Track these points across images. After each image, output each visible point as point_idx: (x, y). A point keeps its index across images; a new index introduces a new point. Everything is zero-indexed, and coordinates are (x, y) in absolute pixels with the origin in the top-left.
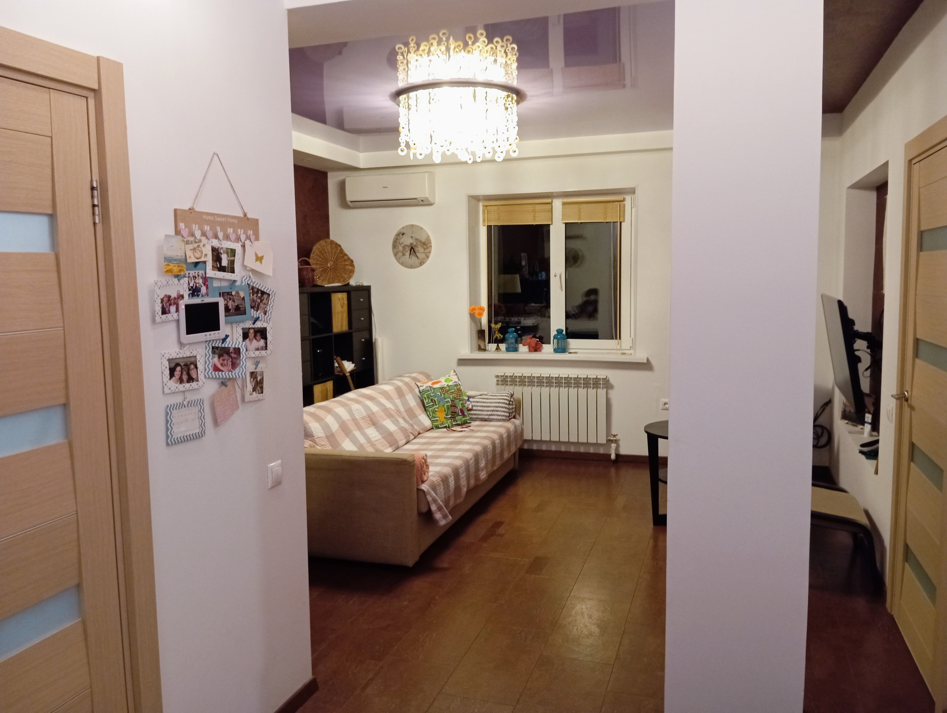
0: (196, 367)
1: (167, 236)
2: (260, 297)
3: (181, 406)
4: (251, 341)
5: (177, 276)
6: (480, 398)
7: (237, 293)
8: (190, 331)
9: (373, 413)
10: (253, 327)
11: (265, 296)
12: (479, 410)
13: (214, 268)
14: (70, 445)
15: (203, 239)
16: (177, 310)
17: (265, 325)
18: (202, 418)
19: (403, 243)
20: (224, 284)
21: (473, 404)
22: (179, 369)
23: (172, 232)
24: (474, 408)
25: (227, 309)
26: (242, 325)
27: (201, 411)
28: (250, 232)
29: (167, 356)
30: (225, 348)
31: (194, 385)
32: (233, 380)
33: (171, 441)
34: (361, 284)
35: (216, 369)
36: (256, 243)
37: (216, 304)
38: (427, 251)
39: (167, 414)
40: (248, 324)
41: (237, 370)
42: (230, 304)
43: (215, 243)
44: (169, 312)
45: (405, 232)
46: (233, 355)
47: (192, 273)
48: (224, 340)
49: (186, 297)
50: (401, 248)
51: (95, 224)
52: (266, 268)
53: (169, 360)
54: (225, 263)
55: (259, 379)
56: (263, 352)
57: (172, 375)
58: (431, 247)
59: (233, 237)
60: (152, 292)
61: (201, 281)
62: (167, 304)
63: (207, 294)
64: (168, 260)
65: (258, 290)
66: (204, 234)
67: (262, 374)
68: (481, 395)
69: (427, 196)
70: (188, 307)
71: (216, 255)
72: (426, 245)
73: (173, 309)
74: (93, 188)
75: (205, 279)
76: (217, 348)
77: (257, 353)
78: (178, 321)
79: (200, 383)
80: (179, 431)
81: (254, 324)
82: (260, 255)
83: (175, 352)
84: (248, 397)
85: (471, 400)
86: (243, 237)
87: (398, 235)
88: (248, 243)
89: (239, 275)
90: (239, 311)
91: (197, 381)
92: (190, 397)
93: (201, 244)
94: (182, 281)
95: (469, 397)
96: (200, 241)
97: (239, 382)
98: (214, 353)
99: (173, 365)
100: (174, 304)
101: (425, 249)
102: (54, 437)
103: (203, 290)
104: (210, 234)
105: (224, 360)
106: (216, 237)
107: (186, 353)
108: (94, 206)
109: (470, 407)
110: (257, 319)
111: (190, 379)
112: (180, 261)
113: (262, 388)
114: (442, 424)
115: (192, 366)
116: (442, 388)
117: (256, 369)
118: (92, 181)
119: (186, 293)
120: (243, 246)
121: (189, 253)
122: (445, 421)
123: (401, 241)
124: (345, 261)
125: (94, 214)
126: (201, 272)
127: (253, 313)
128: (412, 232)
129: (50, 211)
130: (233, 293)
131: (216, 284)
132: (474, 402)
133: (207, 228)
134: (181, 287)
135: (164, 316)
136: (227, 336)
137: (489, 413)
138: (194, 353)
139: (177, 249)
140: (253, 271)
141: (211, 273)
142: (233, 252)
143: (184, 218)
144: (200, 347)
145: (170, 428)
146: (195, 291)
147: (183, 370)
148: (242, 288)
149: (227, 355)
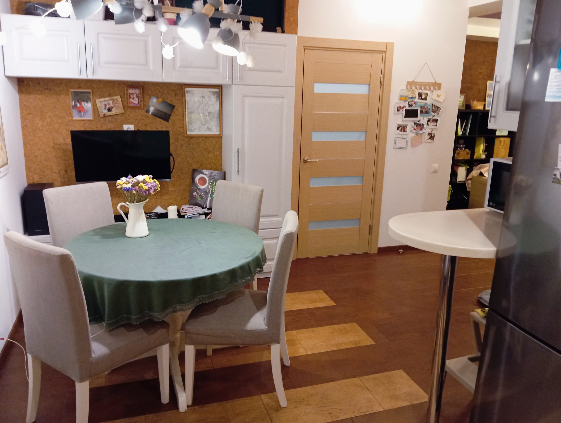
0: (407, 128)
1: (402, 90)
2: (437, 109)
3: (400, 138)
4: (431, 123)
5: (404, 101)
8: (405, 117)
10: (432, 118)
11: (439, 109)
13: (419, 99)
14: (366, 141)
16: (403, 111)
17: (437, 118)
18: (407, 143)
20: (422, 104)
22: (401, 127)
23: (405, 88)
25: (422, 112)
26: (428, 117)
27: (407, 141)
28: (437, 88)
29: (398, 124)
30: (419, 124)
31: (405, 133)
32: (421, 134)
33: (395, 148)
35: (415, 129)
36: (439, 91)
37: (417, 110)
39: (395, 139)
40: (431, 117)
41: (423, 131)
42: (424, 110)
43: (420, 91)
46: (422, 126)
47: (410, 100)
49: (407, 107)
51: (380, 86)
52: (441, 99)
53: (398, 125)
54: (423, 97)
55: (432, 136)
56: (435, 127)
57: (398, 128)
59: (428, 89)
61: (413, 103)
62: (399, 109)
63: (415, 107)
64: (401, 96)
65: (436, 106)
66: (416, 88)
67: (434, 134)
71: (420, 95)
73: (401, 110)
74: (381, 77)
75: (415, 102)
76: (416, 123)
77: (433, 127)
78: (402, 114)
79: (407, 133)
80: (398, 145)
81: (433, 117)
82: (439, 95)
83: (400, 123)
86: (432, 89)
88: (434, 91)
90: (427, 112)
91: (407, 132)
92: (403, 136)
93: (415, 92)
94: (406, 102)
96: (414, 90)
97: (423, 135)
98: (414, 125)
100: (402, 109)
102: (363, 139)
103: (414, 105)
105: (418, 127)
107: (404, 123)
108: (381, 82)
110: (435, 116)
111: (404, 131)
112: (406, 96)
113: (433, 139)
117: (431, 132)
118: (381, 75)
119: (407, 105)
120: (432, 92)
121: (410, 94)
125: (380, 84)
126: (414, 100)
127: (433, 114)
129: (369, 83)
130: (426, 107)
131: (418, 104)
133: (418, 87)
134: (406, 104)
135: (398, 112)
136: (420, 120)
138: (407, 124)
139: (405, 93)
140: (435, 100)
141: (417, 100)
142: (427, 94)
143: (410, 84)
144: (410, 122)
145: (395, 144)
146: (410, 105)
147: (402, 128)
148: (429, 105)
149: (419, 126)
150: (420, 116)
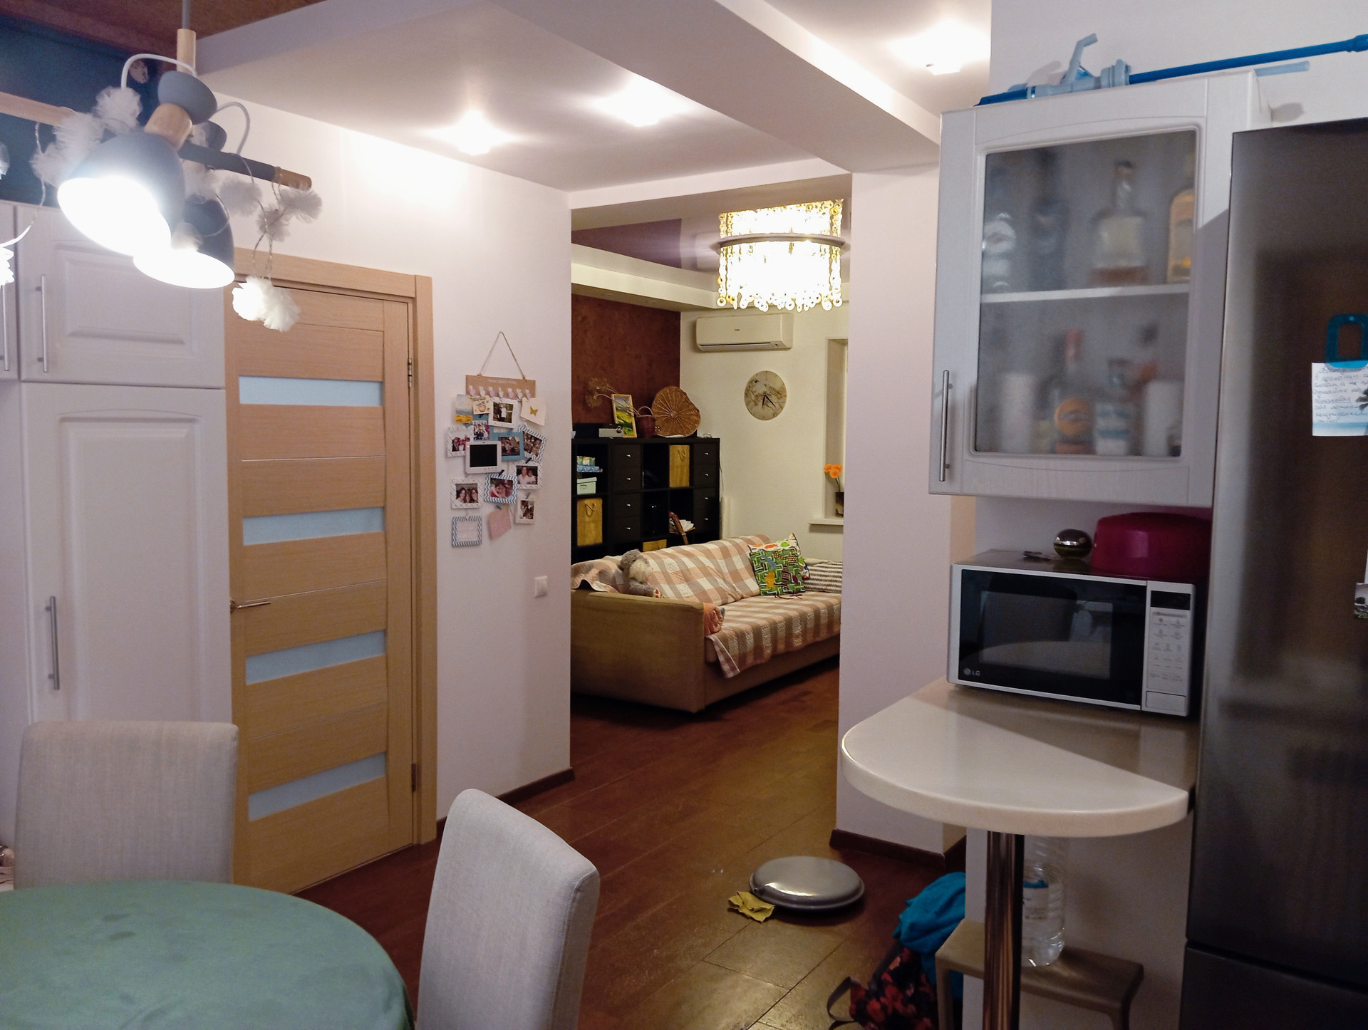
0: (477, 492)
1: (459, 396)
2: (533, 443)
3: (464, 519)
4: (524, 476)
5: (465, 424)
6: (820, 567)
7: (513, 438)
8: (472, 465)
9: (688, 570)
10: (526, 465)
11: (538, 442)
12: (817, 580)
13: (495, 418)
14: (386, 534)
15: (487, 397)
16: (464, 449)
17: (536, 465)
18: (479, 531)
19: (755, 392)
20: (503, 431)
21: (811, 572)
22: (463, 492)
23: (463, 392)
24: (812, 577)
25: (504, 450)
26: (517, 464)
27: (479, 525)
28: (527, 391)
29: (456, 482)
30: (501, 479)
31: (474, 505)
32: (507, 505)
33: (456, 545)
34: (709, 436)
35: (493, 495)
36: (532, 400)
38: (781, 401)
39: (453, 523)
40: (522, 463)
41: (510, 497)
42: (508, 447)
43: (497, 400)
44: (458, 450)
45: (757, 379)
46: (507, 486)
47: (477, 422)
48: (500, 474)
49: (472, 439)
50: (753, 397)
51: (409, 387)
52: (539, 419)
53: (457, 485)
54: (504, 415)
55: (529, 508)
56: (534, 486)
57: (458, 496)
58: (786, 396)
59: (511, 395)
60: (446, 435)
61: (484, 428)
62: (457, 444)
63: (488, 438)
64: (459, 412)
65: (532, 436)
66: (488, 393)
67: (532, 503)
68: (821, 563)
69: (782, 340)
70: (472, 447)
71: (497, 409)
72: (781, 393)
73: (461, 448)
74: (409, 364)
75: (487, 427)
76: (495, 479)
77: (529, 486)
78: (464, 457)
79: (479, 504)
80: (462, 537)
82: (534, 409)
83: (461, 479)
84: (518, 520)
85: (808, 567)
86: (520, 395)
87: (751, 382)
88: (524, 399)
89: (515, 425)
90: (514, 452)
91: (477, 502)
92: (471, 513)
93: (485, 401)
94: (469, 428)
95: (807, 565)
96: (484, 398)
97: (512, 508)
98: (492, 483)
99: (459, 489)
100: (463, 444)
101: (779, 399)
102: (376, 528)
103: (486, 434)
104: (492, 393)
105: (499, 489)
106: (498, 396)
107: (470, 481)
108: (409, 375)
109: (807, 575)
110: (529, 459)
111: (472, 500)
112: (468, 413)
113: (532, 514)
114: (769, 591)
115: (474, 491)
116: (775, 552)
117: (527, 499)
118: (409, 358)
119: (472, 437)
120: (521, 402)
121: (475, 408)
122: (774, 587)
123: (754, 389)
124: (690, 410)
125: (409, 381)
126: (485, 422)
127: (527, 455)
128: (766, 380)
129: (381, 380)
130: (510, 439)
131: (496, 431)
132: (812, 570)
133: (490, 389)
134: (468, 432)
135: (454, 453)
136: (503, 471)
137: (827, 583)
139: (466, 405)
140: (528, 421)
141: (491, 422)
142: (510, 407)
143: (473, 382)
144: (481, 477)
145: (453, 535)
146: (479, 436)
147: (467, 493)
148: (518, 434)
149: (502, 485)
150: (503, 461)
